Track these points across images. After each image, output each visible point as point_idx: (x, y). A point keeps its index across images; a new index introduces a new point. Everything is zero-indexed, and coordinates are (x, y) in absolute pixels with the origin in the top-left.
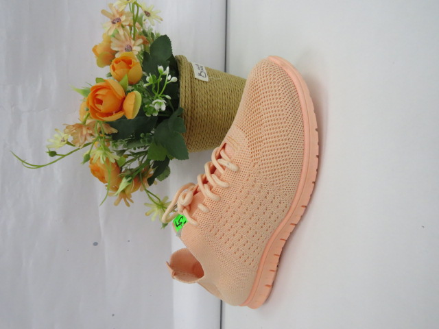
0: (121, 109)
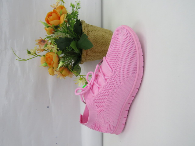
0: (59, 19)
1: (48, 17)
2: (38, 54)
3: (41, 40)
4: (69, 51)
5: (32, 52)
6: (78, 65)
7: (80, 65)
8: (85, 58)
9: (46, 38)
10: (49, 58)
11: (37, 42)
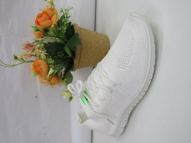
1: (38, 19)
2: (26, 60)
3: (28, 44)
4: (60, 57)
5: (19, 57)
6: (70, 73)
7: (72, 72)
8: (78, 65)
9: (34, 42)
10: (38, 66)
11: (24, 47)
